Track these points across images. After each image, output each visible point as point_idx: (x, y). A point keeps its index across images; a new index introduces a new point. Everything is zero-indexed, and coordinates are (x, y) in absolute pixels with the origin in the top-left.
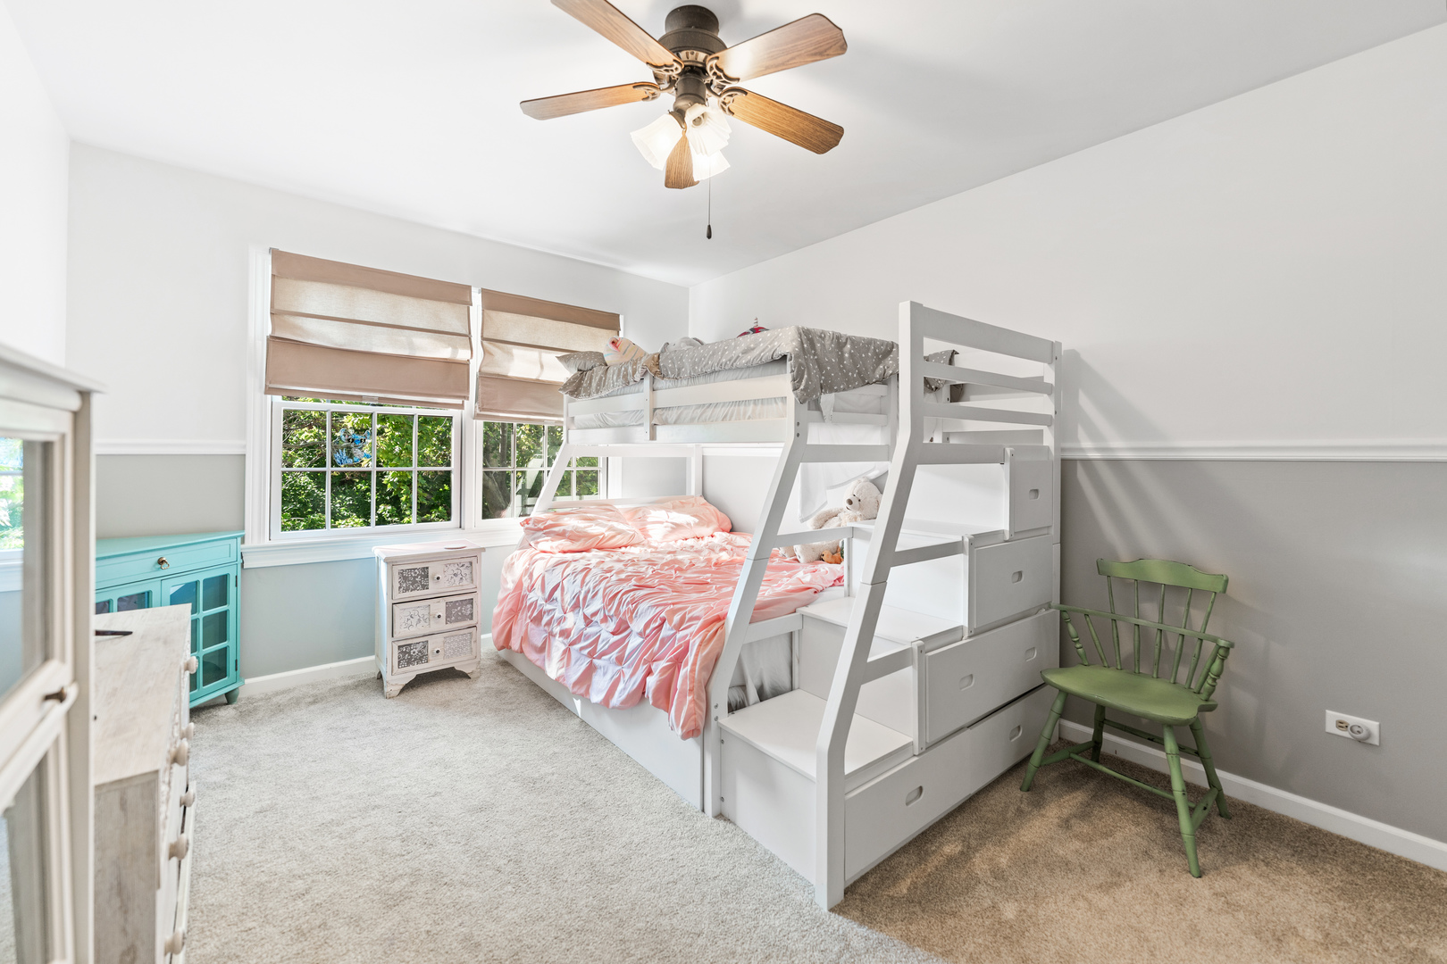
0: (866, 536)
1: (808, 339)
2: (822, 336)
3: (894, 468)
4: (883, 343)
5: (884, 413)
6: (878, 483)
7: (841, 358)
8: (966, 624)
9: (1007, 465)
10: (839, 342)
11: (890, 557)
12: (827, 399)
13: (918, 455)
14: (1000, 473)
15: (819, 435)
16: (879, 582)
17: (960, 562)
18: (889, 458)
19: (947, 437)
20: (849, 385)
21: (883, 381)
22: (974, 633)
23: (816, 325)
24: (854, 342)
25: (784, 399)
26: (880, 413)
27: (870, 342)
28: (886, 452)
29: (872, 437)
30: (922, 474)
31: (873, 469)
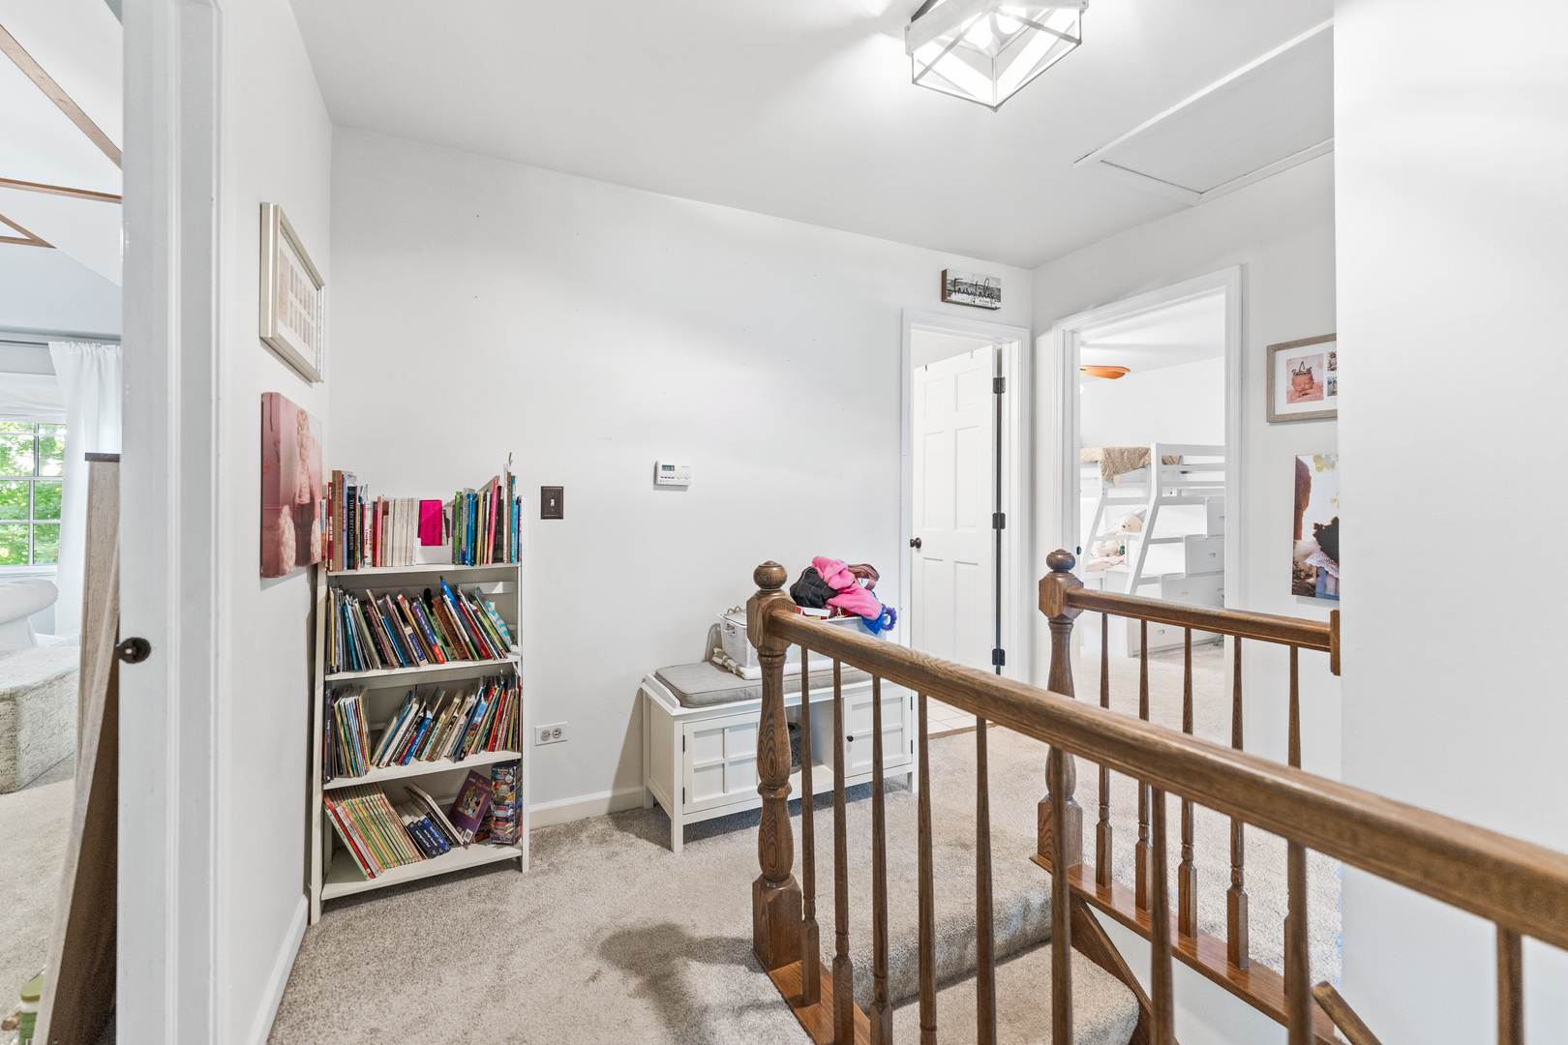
0: (1137, 539)
1: (1108, 453)
2: (1114, 450)
3: (1150, 508)
4: (1143, 449)
5: (1144, 481)
6: (1140, 517)
7: (1123, 459)
8: (1184, 572)
9: (1206, 505)
10: (1122, 452)
11: (1149, 541)
12: (1117, 478)
13: (1161, 501)
14: (1202, 509)
15: (1113, 493)
16: (1145, 549)
17: (1181, 546)
18: (1147, 502)
19: (1180, 492)
20: (1127, 470)
21: (1143, 467)
22: (1190, 575)
23: (1110, 445)
24: (1127, 450)
25: (1096, 479)
26: (1142, 481)
27: (1137, 449)
28: (1146, 500)
29: (1139, 493)
30: (1162, 509)
31: (1137, 509)
